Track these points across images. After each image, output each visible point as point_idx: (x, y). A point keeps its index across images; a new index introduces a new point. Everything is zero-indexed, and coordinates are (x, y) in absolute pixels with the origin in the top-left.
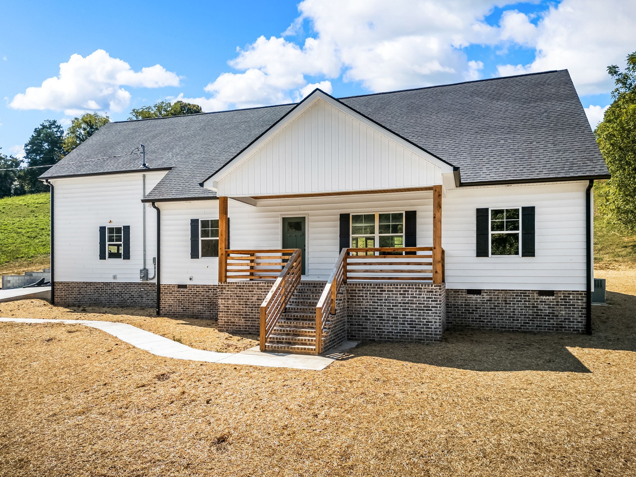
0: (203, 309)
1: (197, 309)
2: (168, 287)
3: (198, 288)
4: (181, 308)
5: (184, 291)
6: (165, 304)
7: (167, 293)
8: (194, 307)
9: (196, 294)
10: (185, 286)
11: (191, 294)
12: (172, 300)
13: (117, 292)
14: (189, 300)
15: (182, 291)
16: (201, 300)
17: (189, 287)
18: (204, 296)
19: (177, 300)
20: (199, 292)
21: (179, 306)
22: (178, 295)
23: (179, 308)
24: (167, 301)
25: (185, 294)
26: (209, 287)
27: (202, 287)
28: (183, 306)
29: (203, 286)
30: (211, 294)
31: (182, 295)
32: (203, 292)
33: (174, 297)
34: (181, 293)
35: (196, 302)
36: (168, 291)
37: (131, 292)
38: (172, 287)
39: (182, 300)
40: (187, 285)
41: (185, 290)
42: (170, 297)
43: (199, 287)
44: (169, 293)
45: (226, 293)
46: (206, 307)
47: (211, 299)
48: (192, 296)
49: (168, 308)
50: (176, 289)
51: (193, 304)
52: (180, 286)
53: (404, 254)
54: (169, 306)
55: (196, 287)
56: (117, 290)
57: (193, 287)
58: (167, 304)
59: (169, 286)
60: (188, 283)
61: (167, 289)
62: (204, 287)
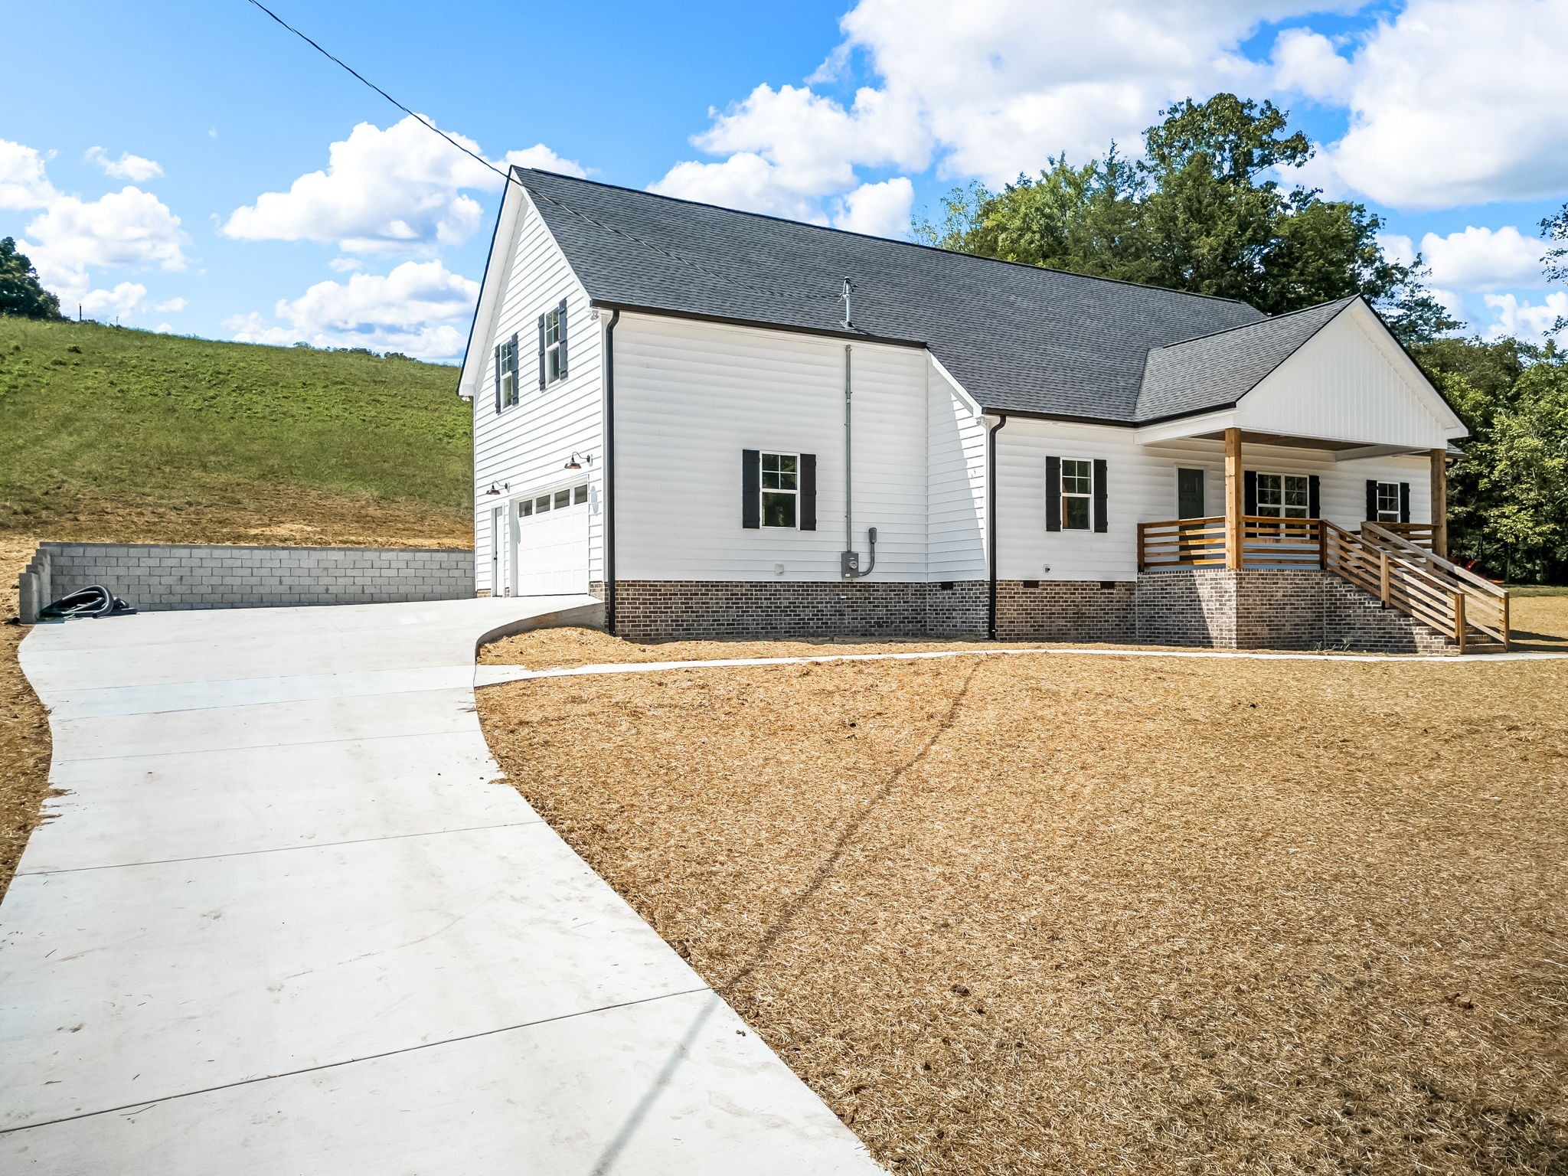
0: (1066, 626)
1: (1056, 626)
2: (1006, 585)
3: (1057, 588)
4: (1031, 626)
5: (1035, 593)
6: (1002, 618)
7: (1006, 597)
8: (1051, 622)
9: (1054, 597)
10: (1033, 584)
11: (1046, 597)
12: (1014, 610)
13: (786, 603)
14: (1043, 610)
15: (1031, 593)
16: (1063, 610)
17: (1042, 585)
18: (1067, 602)
19: (1023, 610)
20: (1059, 593)
21: (1026, 622)
22: (1024, 601)
23: (1026, 626)
24: (1007, 610)
25: (1037, 598)
26: (1074, 585)
27: (1064, 585)
28: (1034, 622)
29: (1066, 583)
30: (1078, 598)
31: (1031, 601)
32: (1065, 594)
33: (1017, 606)
34: (1030, 597)
35: (1054, 614)
36: (1008, 593)
37: (818, 603)
38: (1014, 585)
39: (1031, 610)
40: (1038, 581)
41: (1037, 591)
42: (1011, 606)
43: (1059, 585)
44: (1010, 597)
45: (1246, 586)
46: (1070, 622)
47: (1078, 606)
48: (1049, 602)
49: (1008, 626)
50: (1021, 589)
51: (1050, 618)
52: (1028, 584)
53: (1308, 536)
54: (1009, 622)
55: (1055, 585)
56: (784, 599)
57: (1050, 585)
58: (1007, 618)
59: (1009, 583)
60: (1041, 576)
61: (1005, 589)
62: (1067, 585)
